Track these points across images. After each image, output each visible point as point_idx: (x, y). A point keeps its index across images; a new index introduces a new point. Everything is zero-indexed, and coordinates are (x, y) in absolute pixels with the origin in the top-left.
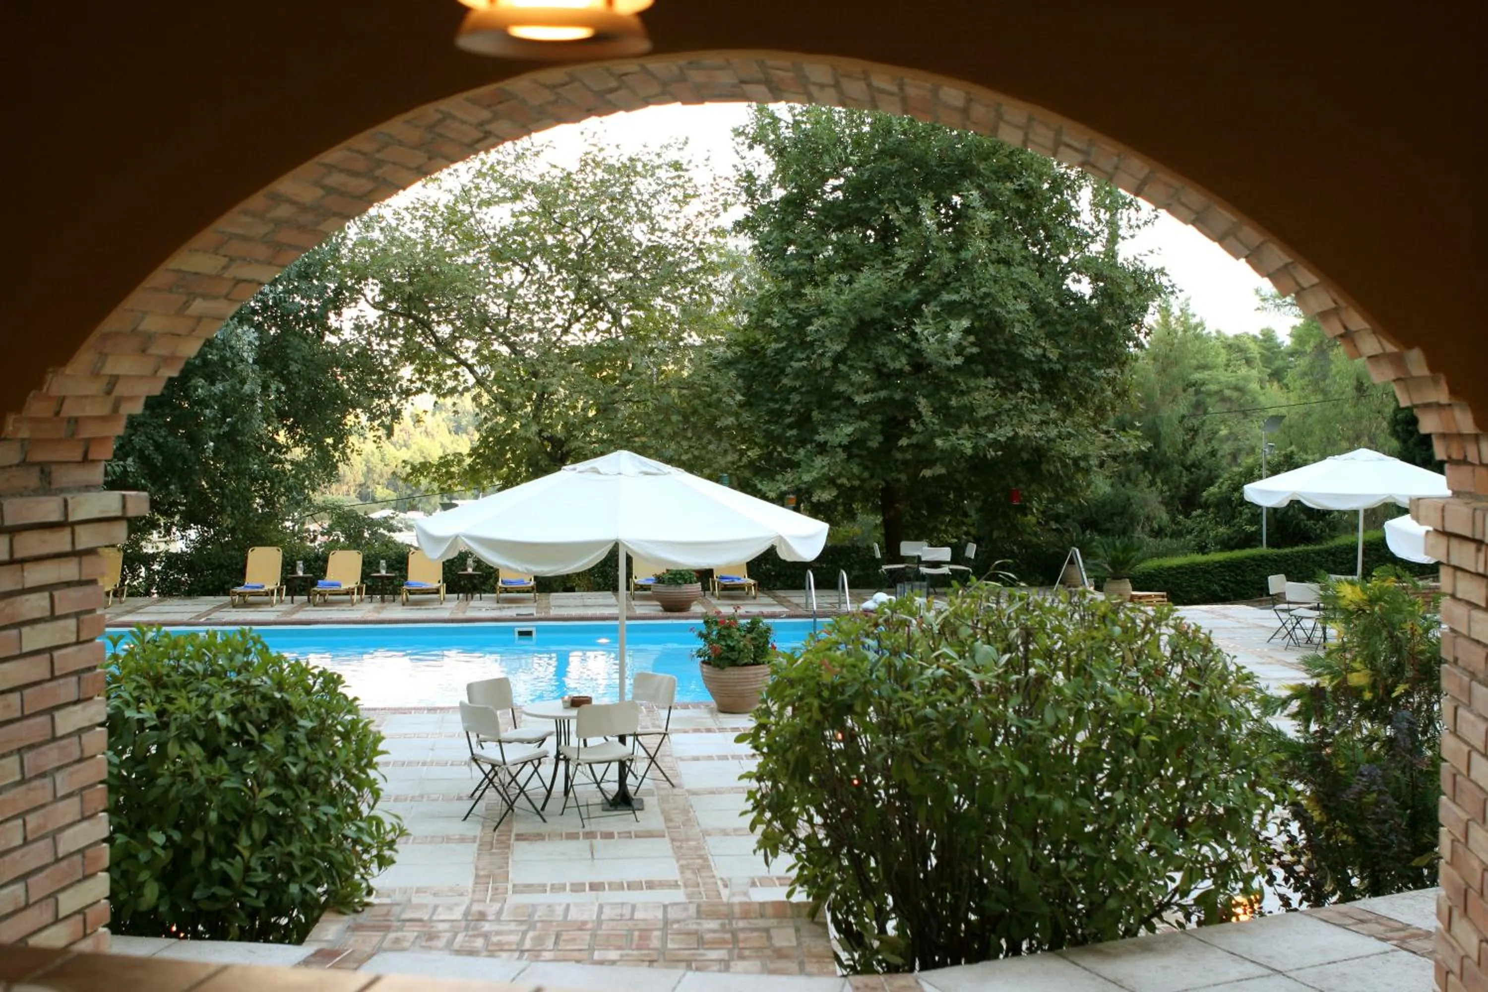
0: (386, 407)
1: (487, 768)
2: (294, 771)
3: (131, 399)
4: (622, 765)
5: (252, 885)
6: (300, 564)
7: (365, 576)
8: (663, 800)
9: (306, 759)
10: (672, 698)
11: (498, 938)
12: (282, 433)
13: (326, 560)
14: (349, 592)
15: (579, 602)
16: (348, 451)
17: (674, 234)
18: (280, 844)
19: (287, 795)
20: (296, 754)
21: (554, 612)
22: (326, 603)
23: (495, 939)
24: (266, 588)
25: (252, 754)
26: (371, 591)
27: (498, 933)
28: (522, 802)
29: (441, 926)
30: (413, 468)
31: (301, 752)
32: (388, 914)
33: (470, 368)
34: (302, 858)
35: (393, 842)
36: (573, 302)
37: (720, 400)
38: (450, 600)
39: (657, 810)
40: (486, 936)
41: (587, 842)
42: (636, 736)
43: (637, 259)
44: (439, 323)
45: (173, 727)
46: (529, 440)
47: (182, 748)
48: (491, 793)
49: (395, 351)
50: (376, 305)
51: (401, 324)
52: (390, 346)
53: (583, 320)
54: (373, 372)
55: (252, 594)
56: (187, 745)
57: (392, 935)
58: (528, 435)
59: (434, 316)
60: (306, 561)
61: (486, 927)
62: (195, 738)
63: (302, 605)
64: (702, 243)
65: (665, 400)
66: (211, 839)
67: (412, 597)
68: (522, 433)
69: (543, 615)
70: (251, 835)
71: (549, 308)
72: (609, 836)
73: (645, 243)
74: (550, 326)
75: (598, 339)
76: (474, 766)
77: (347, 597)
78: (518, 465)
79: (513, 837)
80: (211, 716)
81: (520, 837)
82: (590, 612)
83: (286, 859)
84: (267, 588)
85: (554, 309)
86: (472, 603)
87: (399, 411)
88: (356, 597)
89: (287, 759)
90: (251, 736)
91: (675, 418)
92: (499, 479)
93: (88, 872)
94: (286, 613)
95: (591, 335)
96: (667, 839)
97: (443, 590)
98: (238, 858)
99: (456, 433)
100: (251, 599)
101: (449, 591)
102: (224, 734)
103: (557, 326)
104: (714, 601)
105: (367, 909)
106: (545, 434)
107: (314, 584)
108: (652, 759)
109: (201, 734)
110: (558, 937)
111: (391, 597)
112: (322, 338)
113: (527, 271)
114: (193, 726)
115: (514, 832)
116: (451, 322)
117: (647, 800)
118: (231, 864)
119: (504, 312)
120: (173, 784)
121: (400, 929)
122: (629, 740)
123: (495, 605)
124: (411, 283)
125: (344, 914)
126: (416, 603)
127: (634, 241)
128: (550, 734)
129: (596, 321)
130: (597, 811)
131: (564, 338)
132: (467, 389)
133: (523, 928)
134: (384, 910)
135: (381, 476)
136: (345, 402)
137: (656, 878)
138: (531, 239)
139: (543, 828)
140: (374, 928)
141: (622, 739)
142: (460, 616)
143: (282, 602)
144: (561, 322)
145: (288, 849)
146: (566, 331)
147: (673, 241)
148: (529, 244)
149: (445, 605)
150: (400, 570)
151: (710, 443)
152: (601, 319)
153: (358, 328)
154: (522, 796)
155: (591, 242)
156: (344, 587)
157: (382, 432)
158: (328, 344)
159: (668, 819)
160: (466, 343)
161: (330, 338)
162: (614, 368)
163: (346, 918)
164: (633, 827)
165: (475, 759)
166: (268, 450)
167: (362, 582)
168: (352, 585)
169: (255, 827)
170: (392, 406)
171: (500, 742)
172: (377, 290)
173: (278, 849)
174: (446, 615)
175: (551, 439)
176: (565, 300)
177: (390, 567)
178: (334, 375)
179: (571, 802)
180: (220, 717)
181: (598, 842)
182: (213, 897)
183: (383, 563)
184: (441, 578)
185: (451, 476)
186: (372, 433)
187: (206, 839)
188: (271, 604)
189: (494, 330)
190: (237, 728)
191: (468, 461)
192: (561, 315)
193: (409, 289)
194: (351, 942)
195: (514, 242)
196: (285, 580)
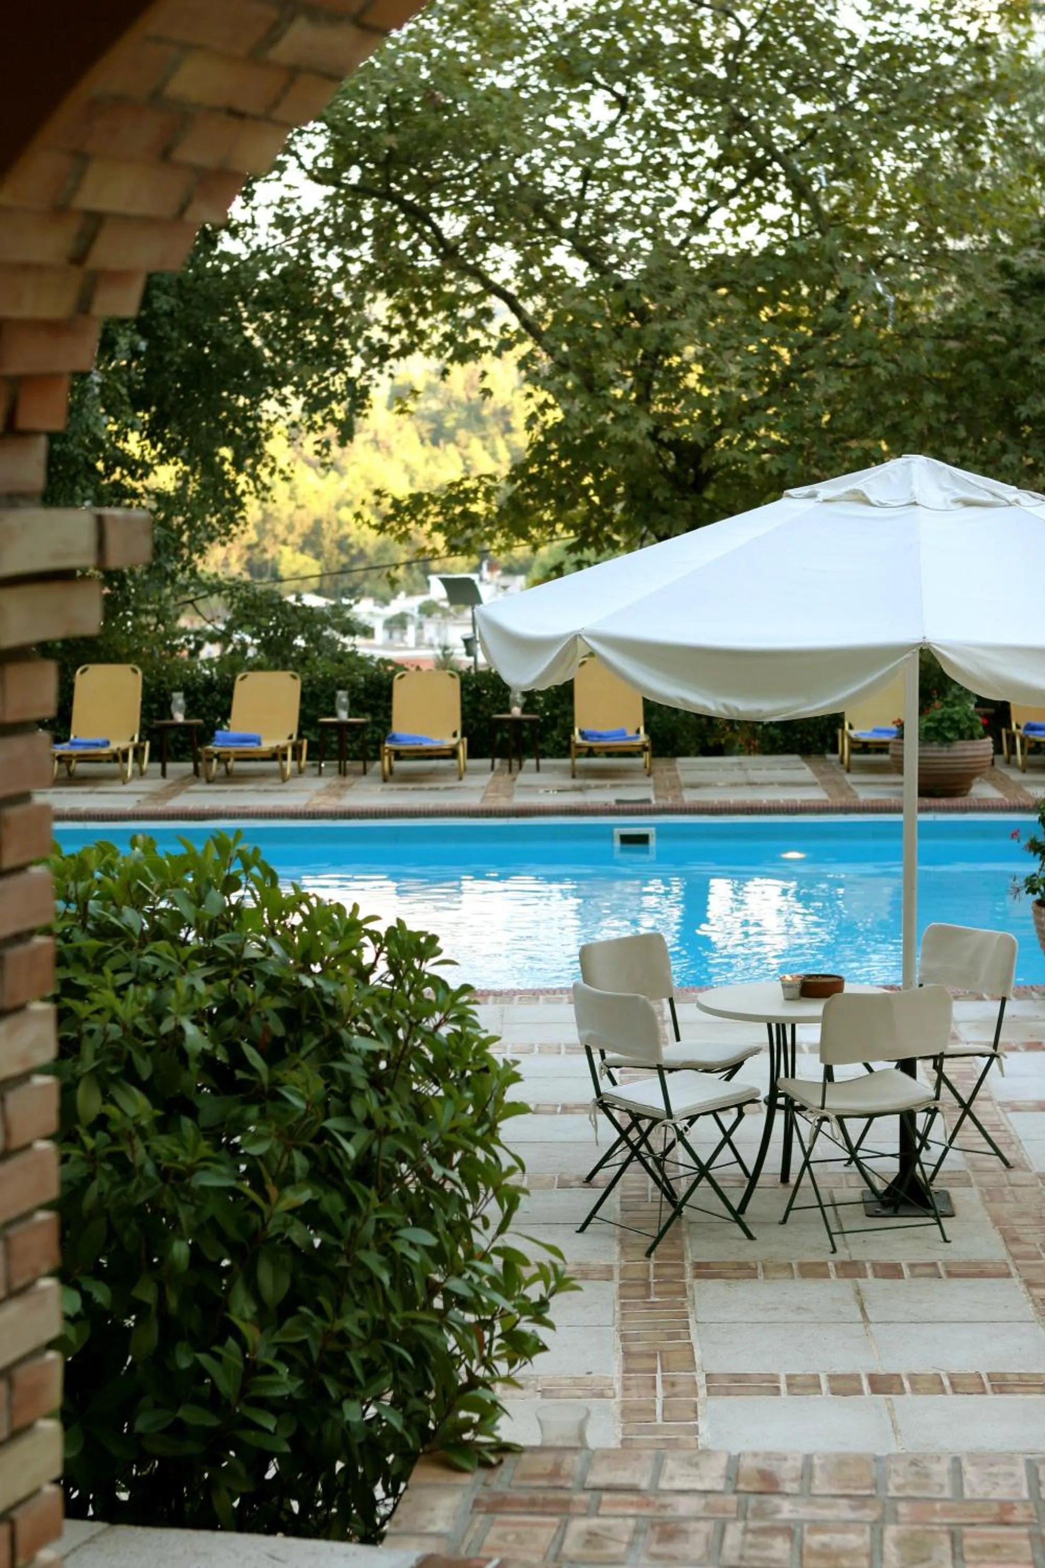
0: (338, 383)
1: (625, 1121)
2: (351, 1149)
3: (118, 277)
4: (907, 1118)
5: (262, 1403)
6: (179, 699)
7: (306, 722)
8: (991, 1195)
9: (369, 1122)
10: (1007, 981)
11: (824, 1538)
12: (134, 437)
13: (228, 692)
14: (277, 755)
15: (737, 776)
16: (264, 473)
17: (925, 18)
18: (319, 1310)
19: (333, 1203)
20: (347, 1112)
21: (690, 797)
22: (230, 777)
23: (815, 1540)
24: (114, 746)
25: (253, 1112)
26: (318, 753)
27: (818, 1526)
28: (704, 1194)
29: (686, 1506)
30: (396, 504)
31: (358, 1108)
32: (556, 1473)
33: (510, 300)
34: (366, 1343)
35: (543, 1303)
36: (717, 165)
37: (1024, 361)
38: (476, 771)
39: (982, 1214)
40: (788, 1531)
41: (848, 1283)
42: (938, 1060)
43: (846, 72)
44: (440, 211)
45: (88, 1051)
46: (630, 448)
47: (108, 1099)
48: (636, 1176)
49: (355, 269)
50: (320, 177)
51: (367, 214)
52: (347, 260)
53: (735, 202)
54: (312, 312)
55: (83, 758)
56: (115, 1092)
57: (579, 1525)
58: (633, 436)
59: (435, 201)
60: (189, 693)
61: (786, 1510)
62: (131, 1075)
63: (183, 783)
64: (983, 34)
65: (909, 362)
66: (173, 1303)
67: (400, 765)
68: (618, 432)
69: (669, 802)
70: (255, 1293)
71: (664, 177)
72: (892, 1271)
73: (864, 37)
74: (668, 212)
75: (763, 241)
76: (602, 1118)
77: (274, 765)
78: (609, 498)
79: (689, 1271)
80: (167, 1026)
81: (704, 1270)
82: (765, 797)
83: (334, 1346)
84: (117, 745)
85: (675, 179)
86: (523, 778)
87: (365, 391)
88: (290, 765)
89: (332, 1124)
90: (251, 1070)
91: (930, 398)
92: (567, 527)
93: (20, 1422)
94: (155, 796)
95: (749, 232)
96: (1016, 1280)
97: (462, 751)
98: (231, 1342)
99: (435, 443)
100: (80, 768)
101: (473, 753)
102: (194, 1066)
103: (681, 214)
104: (1016, 776)
105: (508, 1458)
106: (665, 436)
107: (206, 734)
108: (966, 1108)
109: (145, 1068)
110: (955, 1539)
111: (359, 765)
112: (214, 243)
113: (622, 103)
114: (128, 1047)
115: (690, 1258)
116: (468, 208)
117: (956, 1193)
118: (218, 1357)
119: (574, 188)
120: (91, 1177)
121: (592, 1511)
122: (924, 1068)
123: (570, 782)
124: (392, 130)
125: (461, 1470)
126: (409, 777)
127: (840, 34)
128: (756, 1051)
129: (759, 204)
130: (855, 1218)
131: (694, 240)
132: (506, 345)
133: (869, 1514)
134: (546, 1462)
135: (290, 528)
136: (257, 371)
137: (1013, 1367)
138: (628, 35)
139: (749, 1252)
140: (534, 1506)
141: (908, 1066)
142: (502, 803)
143: (142, 774)
144: (688, 207)
145: (338, 1325)
146: (699, 224)
147: (923, 31)
148: (623, 45)
149: (468, 781)
150: (373, 710)
151: (1004, 449)
152: (771, 199)
153: (284, 223)
154: (704, 1183)
155: (756, 39)
156: (268, 745)
157: (332, 431)
158: (226, 257)
159: (1011, 1239)
160: (494, 250)
161: (227, 244)
162: (795, 299)
163: (466, 1479)
164: (940, 1254)
165: (604, 1105)
166: (110, 470)
167: (300, 736)
168: (283, 742)
169: (265, 1274)
170: (350, 382)
171: (660, 1069)
172: (321, 143)
173: (317, 1323)
174: (474, 801)
175: (676, 445)
176: (699, 162)
177: (356, 706)
178: (236, 319)
179: (806, 1196)
180: (191, 1030)
181: (871, 1284)
182: (178, 1429)
183: (343, 696)
184: (457, 726)
185: (470, 519)
186: (313, 437)
187: (162, 1300)
188: (120, 777)
189: (553, 226)
190: (221, 1056)
191: (508, 490)
192: (687, 192)
193: (391, 140)
194: (491, 1539)
195: (595, 41)
196: (147, 731)
